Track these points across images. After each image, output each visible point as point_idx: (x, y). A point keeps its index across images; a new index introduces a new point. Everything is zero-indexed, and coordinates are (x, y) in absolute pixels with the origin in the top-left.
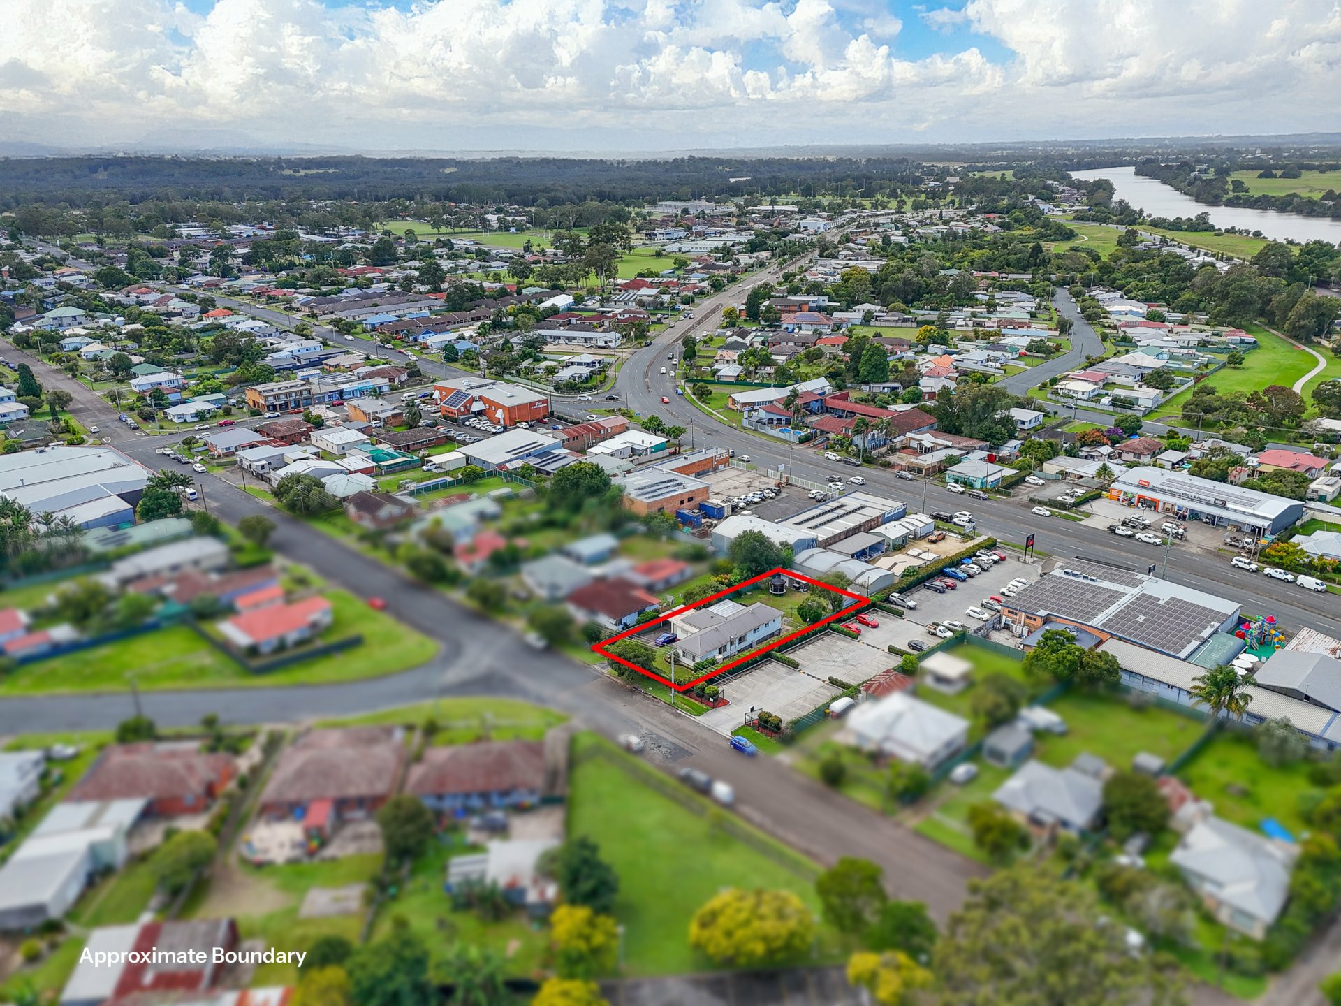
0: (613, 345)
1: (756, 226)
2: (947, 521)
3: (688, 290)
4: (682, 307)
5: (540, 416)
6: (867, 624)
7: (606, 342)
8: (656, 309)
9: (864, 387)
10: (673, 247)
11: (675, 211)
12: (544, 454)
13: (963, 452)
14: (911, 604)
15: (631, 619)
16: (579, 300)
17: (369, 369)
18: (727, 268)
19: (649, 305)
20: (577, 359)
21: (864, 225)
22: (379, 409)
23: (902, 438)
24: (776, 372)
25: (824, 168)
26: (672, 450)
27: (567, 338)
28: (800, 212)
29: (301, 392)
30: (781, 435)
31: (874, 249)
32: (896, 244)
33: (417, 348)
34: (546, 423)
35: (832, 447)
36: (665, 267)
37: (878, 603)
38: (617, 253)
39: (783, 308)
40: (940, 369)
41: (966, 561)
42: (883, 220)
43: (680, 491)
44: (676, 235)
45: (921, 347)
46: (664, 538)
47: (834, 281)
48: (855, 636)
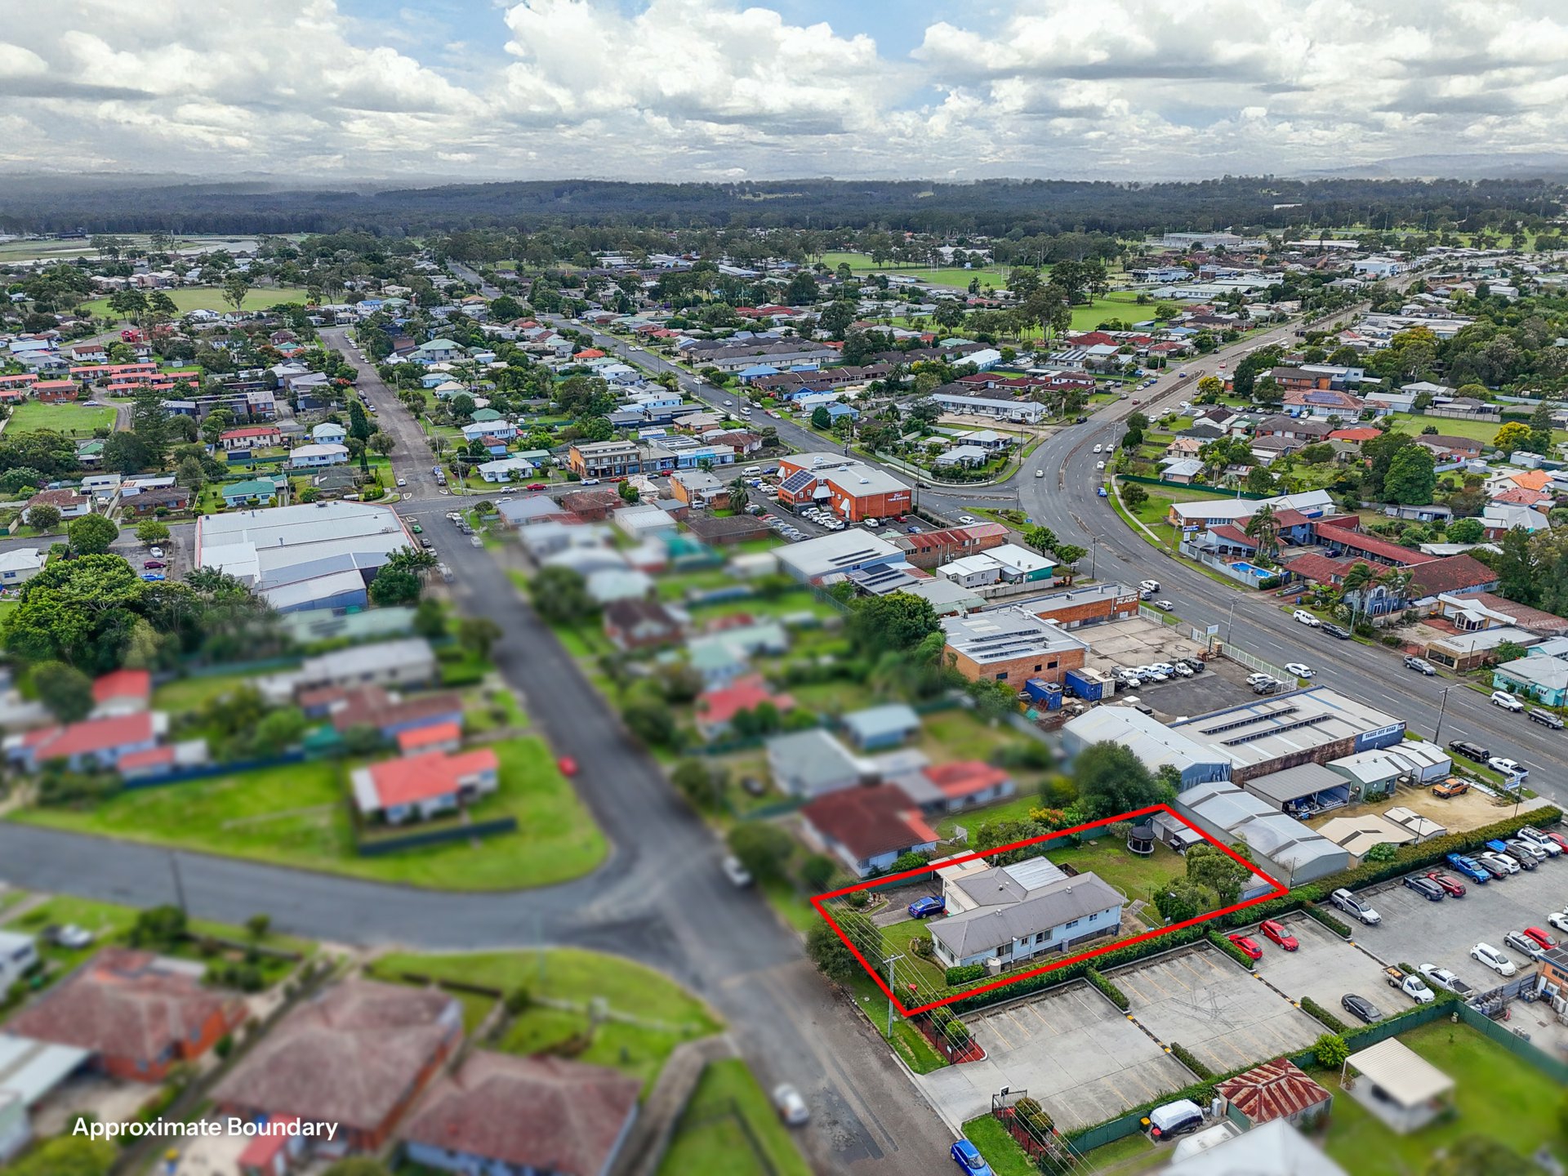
0: (1031, 419)
1: (1291, 267)
2: (1477, 760)
3: (1161, 349)
4: (1145, 372)
5: (898, 512)
6: (1278, 941)
7: (1023, 415)
8: (1108, 372)
9: (1391, 511)
10: (1167, 291)
11: (1184, 245)
12: (879, 569)
13: (1533, 637)
14: (1371, 915)
15: (885, 861)
16: (1008, 356)
17: (722, 432)
18: (1228, 321)
19: (1100, 367)
20: (975, 436)
21: (1452, 269)
22: (703, 486)
23: (1431, 600)
24: (1252, 475)
25: (1414, 192)
26: (1060, 580)
27: (974, 407)
28: (1360, 249)
29: (628, 456)
30: (1234, 574)
31: (1459, 303)
32: (1497, 297)
33: (788, 409)
34: (902, 522)
35: (1310, 602)
36: (1142, 318)
37: (1308, 903)
38: (1084, 297)
39: (1291, 382)
40: (1522, 492)
41: (1495, 845)
42: (1483, 263)
43: (1037, 651)
44: (1173, 275)
45: (1499, 454)
46: (995, 722)
47: (1384, 346)
48: (1249, 960)
